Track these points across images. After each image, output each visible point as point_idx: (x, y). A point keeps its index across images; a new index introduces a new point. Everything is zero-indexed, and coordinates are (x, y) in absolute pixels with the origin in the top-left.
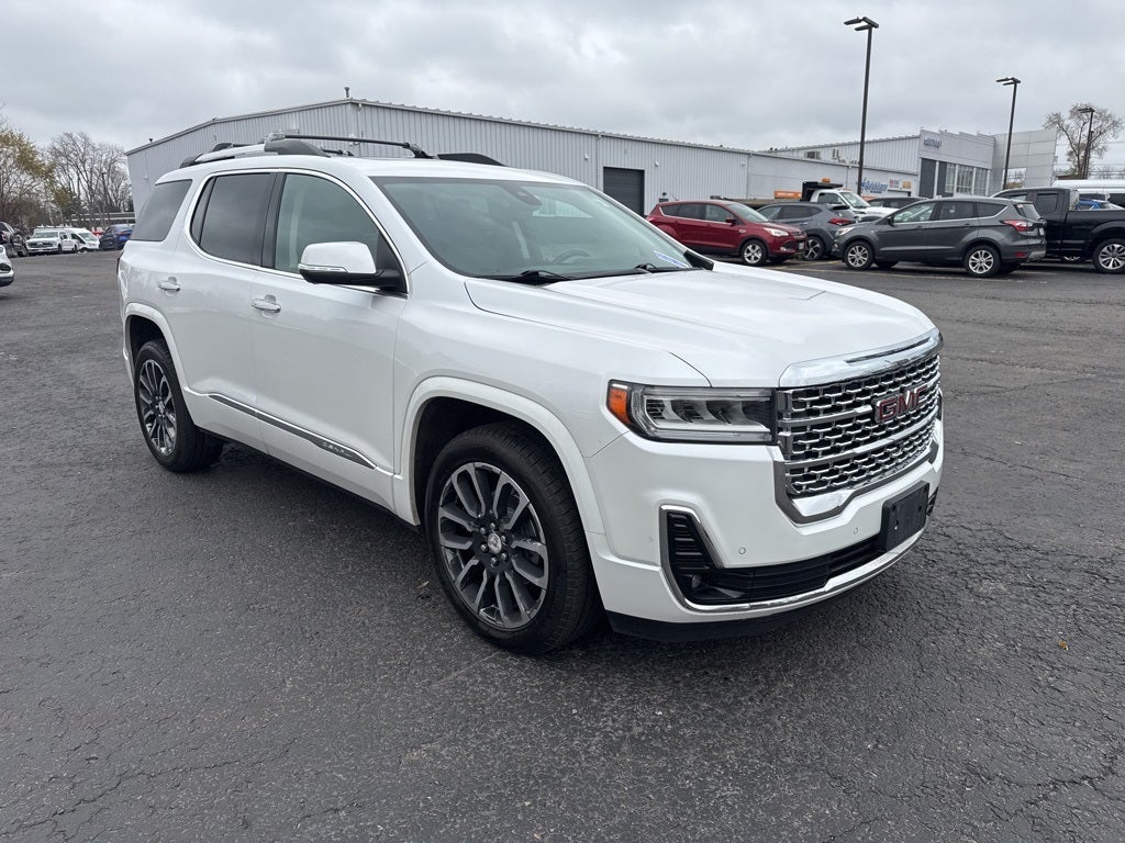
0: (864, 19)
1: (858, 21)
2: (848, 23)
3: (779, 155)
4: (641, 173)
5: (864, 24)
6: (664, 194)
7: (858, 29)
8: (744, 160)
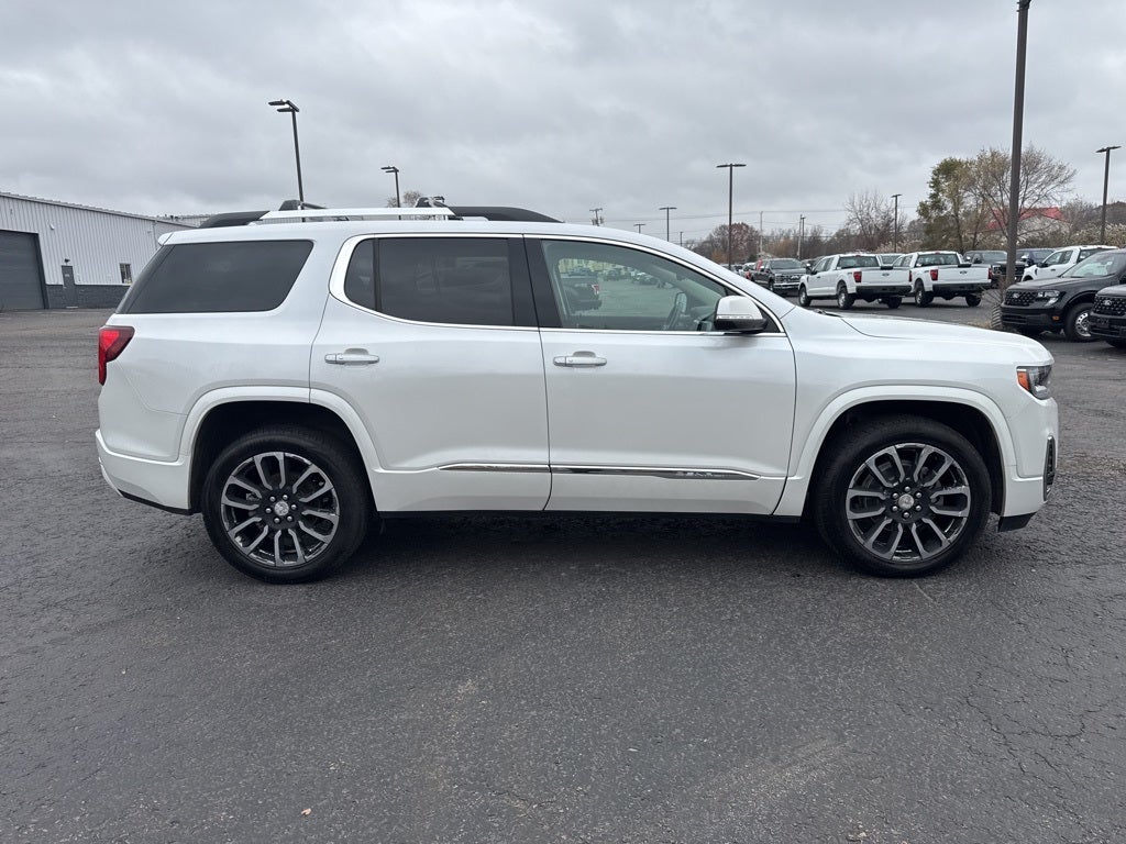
0: (288, 102)
1: (283, 103)
2: (272, 104)
3: (180, 222)
4: (35, 236)
5: (287, 106)
6: (67, 261)
7: (280, 110)
8: (149, 226)
